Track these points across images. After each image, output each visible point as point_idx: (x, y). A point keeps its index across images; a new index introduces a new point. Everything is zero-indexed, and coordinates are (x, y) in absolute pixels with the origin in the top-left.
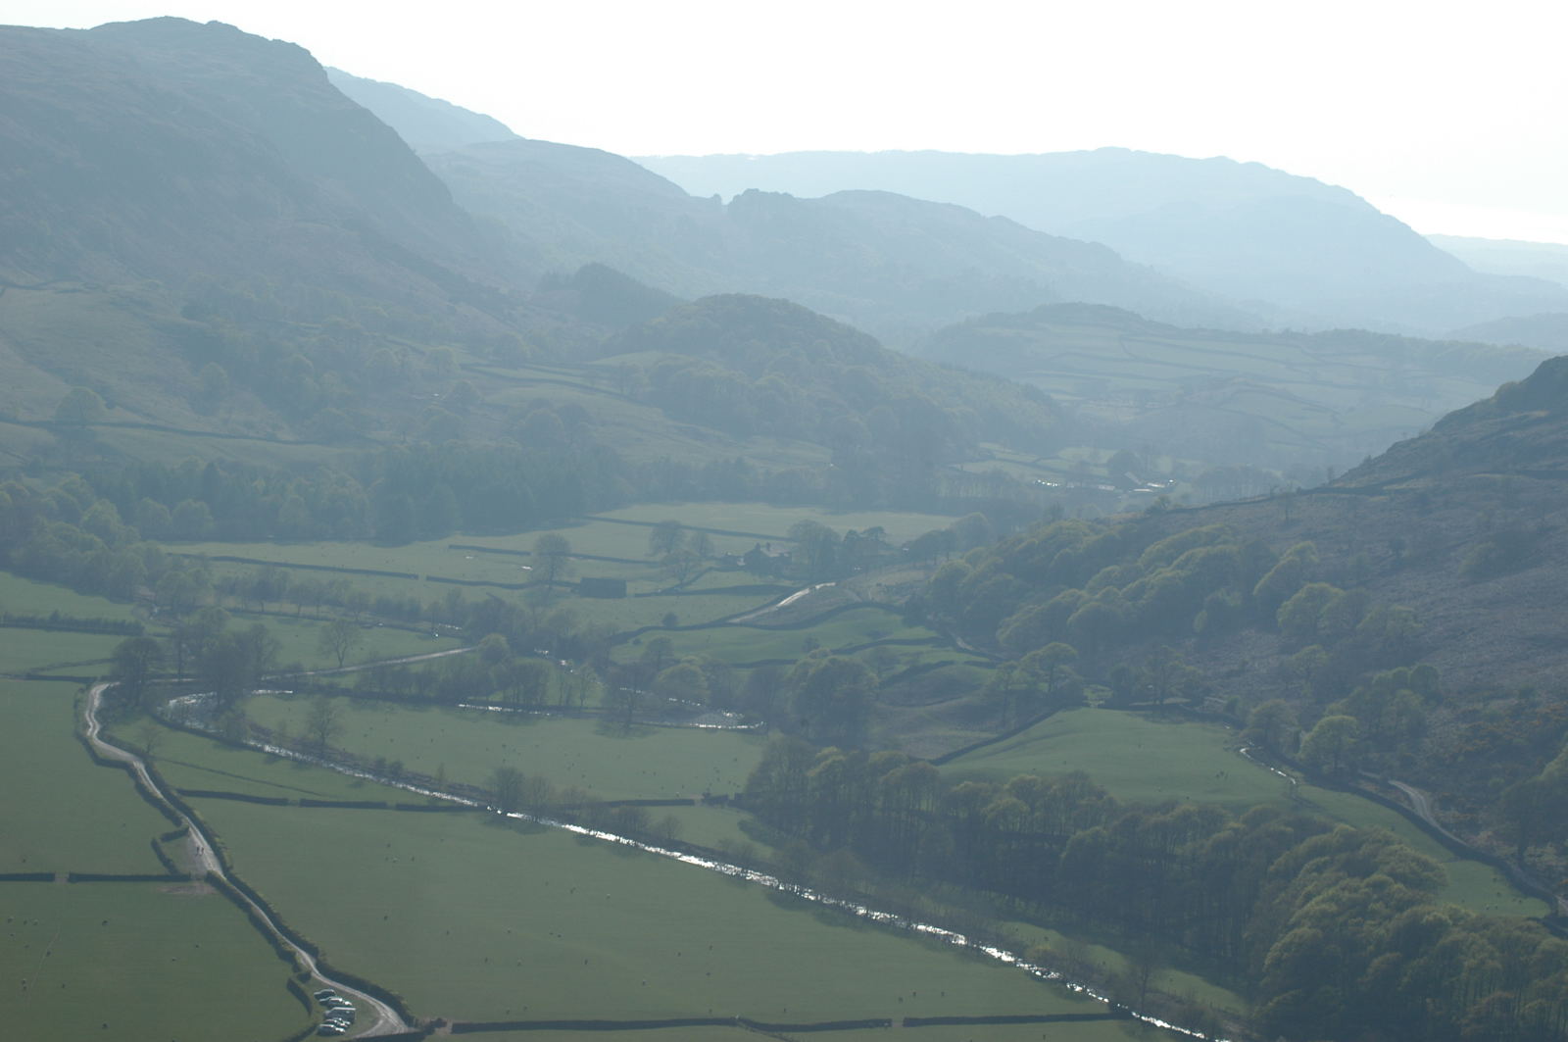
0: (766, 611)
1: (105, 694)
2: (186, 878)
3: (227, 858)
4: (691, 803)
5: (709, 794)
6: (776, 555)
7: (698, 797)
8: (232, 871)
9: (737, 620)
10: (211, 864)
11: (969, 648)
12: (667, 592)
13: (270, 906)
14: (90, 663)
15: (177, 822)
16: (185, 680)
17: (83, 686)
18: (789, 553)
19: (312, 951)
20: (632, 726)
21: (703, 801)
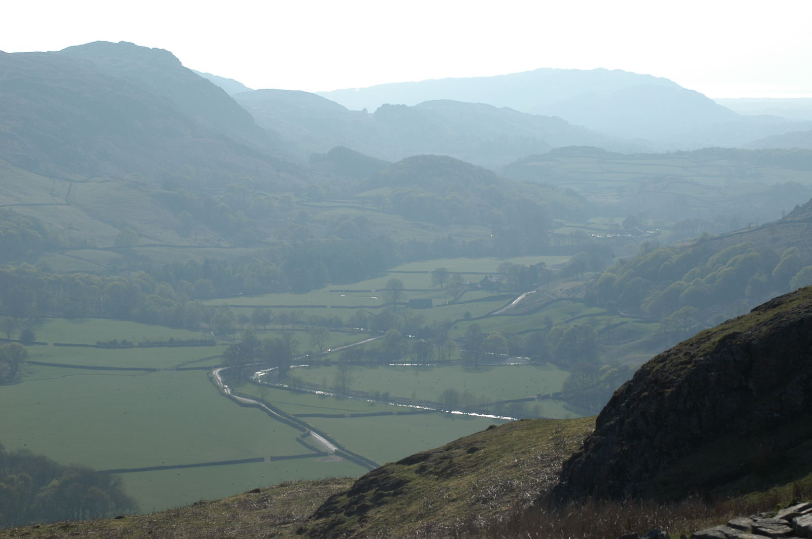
0: (508, 307)
1: (220, 373)
2: (326, 454)
3: (339, 444)
4: (533, 399)
5: (540, 395)
6: (496, 281)
7: (536, 397)
8: (343, 448)
9: (496, 313)
10: (332, 447)
11: (627, 315)
12: (452, 303)
15: (305, 430)
16: (253, 364)
17: (209, 371)
18: (500, 280)
20: (479, 367)
21: (538, 398)
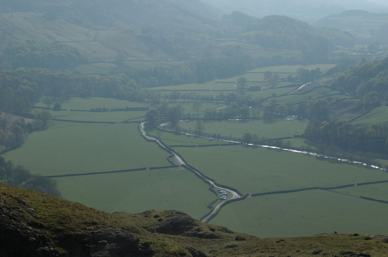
0: (296, 90)
2: (177, 166)
3: (186, 161)
5: (295, 135)
6: (295, 77)
7: (292, 136)
8: (188, 163)
9: (289, 93)
10: (182, 163)
11: (349, 95)
12: (270, 88)
13: (199, 171)
14: (138, 118)
15: (171, 153)
16: (162, 120)
17: (139, 123)
18: (297, 76)
19: (213, 180)
